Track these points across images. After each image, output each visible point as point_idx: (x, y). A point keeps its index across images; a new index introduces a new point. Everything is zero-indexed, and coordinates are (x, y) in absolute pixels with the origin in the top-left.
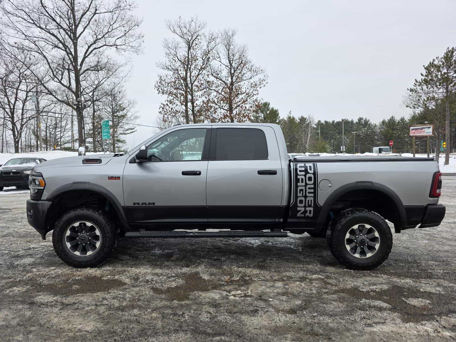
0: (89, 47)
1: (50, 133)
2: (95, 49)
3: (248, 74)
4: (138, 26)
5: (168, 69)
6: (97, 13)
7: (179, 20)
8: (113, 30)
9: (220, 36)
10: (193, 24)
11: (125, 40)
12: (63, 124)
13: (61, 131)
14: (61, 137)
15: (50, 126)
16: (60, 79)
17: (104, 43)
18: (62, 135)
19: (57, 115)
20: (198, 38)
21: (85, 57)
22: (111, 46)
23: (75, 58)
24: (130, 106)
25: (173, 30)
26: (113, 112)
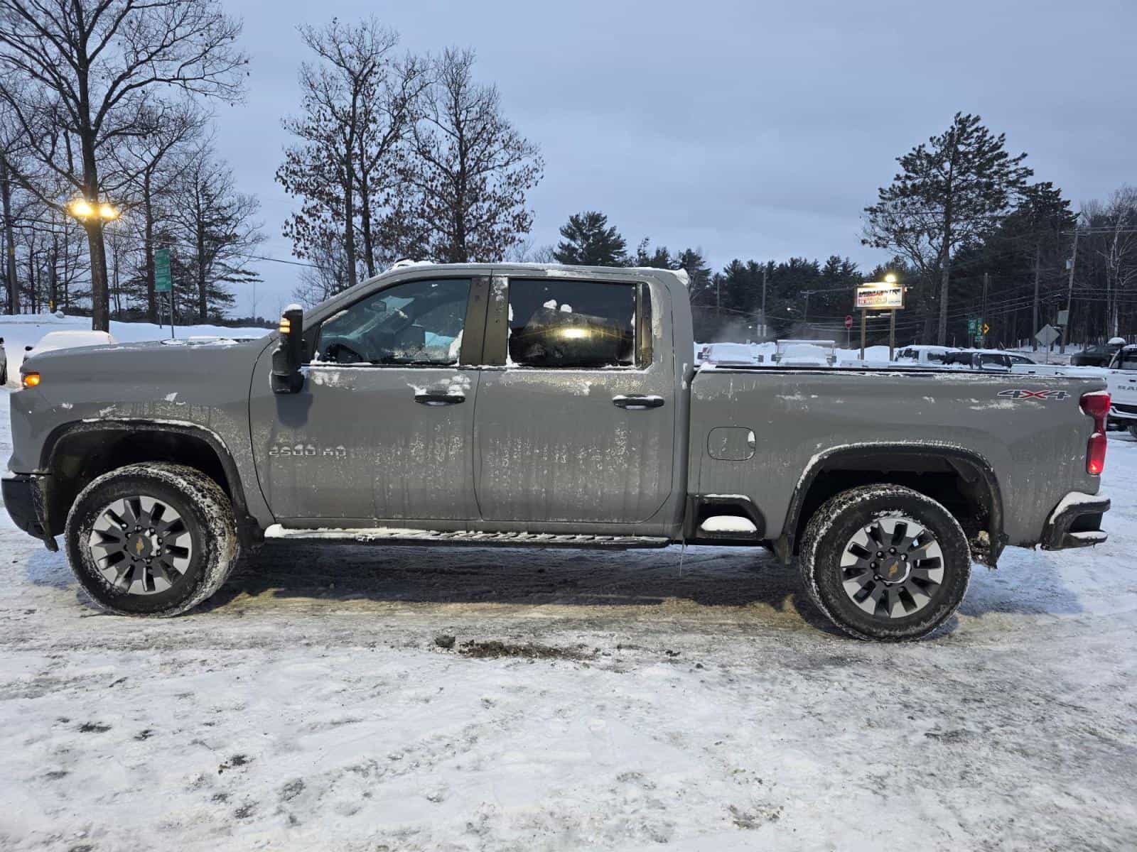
0: (116, 84)
1: (39, 271)
2: (131, 87)
3: (502, 156)
4: (232, 38)
5: (311, 134)
6: (133, 7)
7: (333, 26)
8: (175, 40)
9: (431, 65)
10: (367, 35)
11: (204, 68)
12: (72, 249)
13: (66, 266)
14: (67, 283)
15: (39, 252)
16: (48, 153)
17: (152, 75)
18: (69, 275)
19: (57, 228)
20: (375, 70)
21: (107, 105)
22: (169, 81)
23: (84, 105)
24: (243, 209)
25: (318, 48)
26: (202, 225)
